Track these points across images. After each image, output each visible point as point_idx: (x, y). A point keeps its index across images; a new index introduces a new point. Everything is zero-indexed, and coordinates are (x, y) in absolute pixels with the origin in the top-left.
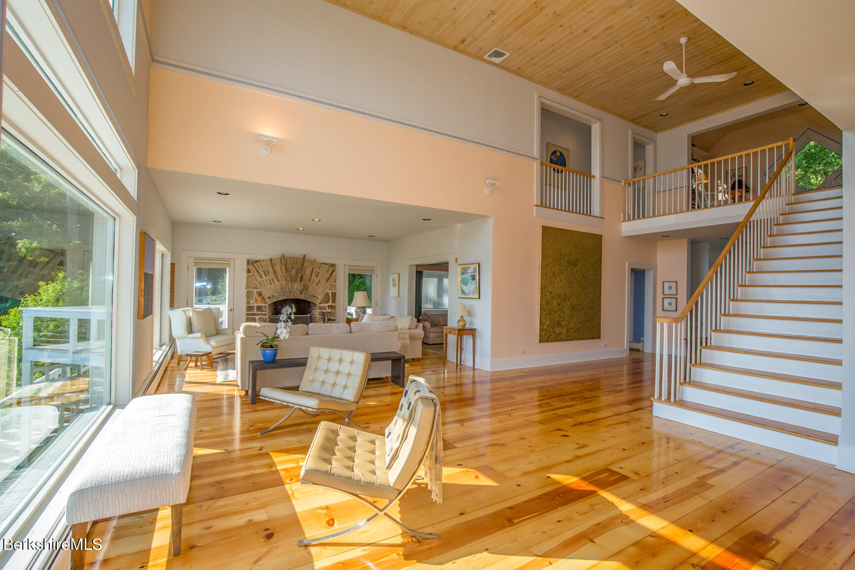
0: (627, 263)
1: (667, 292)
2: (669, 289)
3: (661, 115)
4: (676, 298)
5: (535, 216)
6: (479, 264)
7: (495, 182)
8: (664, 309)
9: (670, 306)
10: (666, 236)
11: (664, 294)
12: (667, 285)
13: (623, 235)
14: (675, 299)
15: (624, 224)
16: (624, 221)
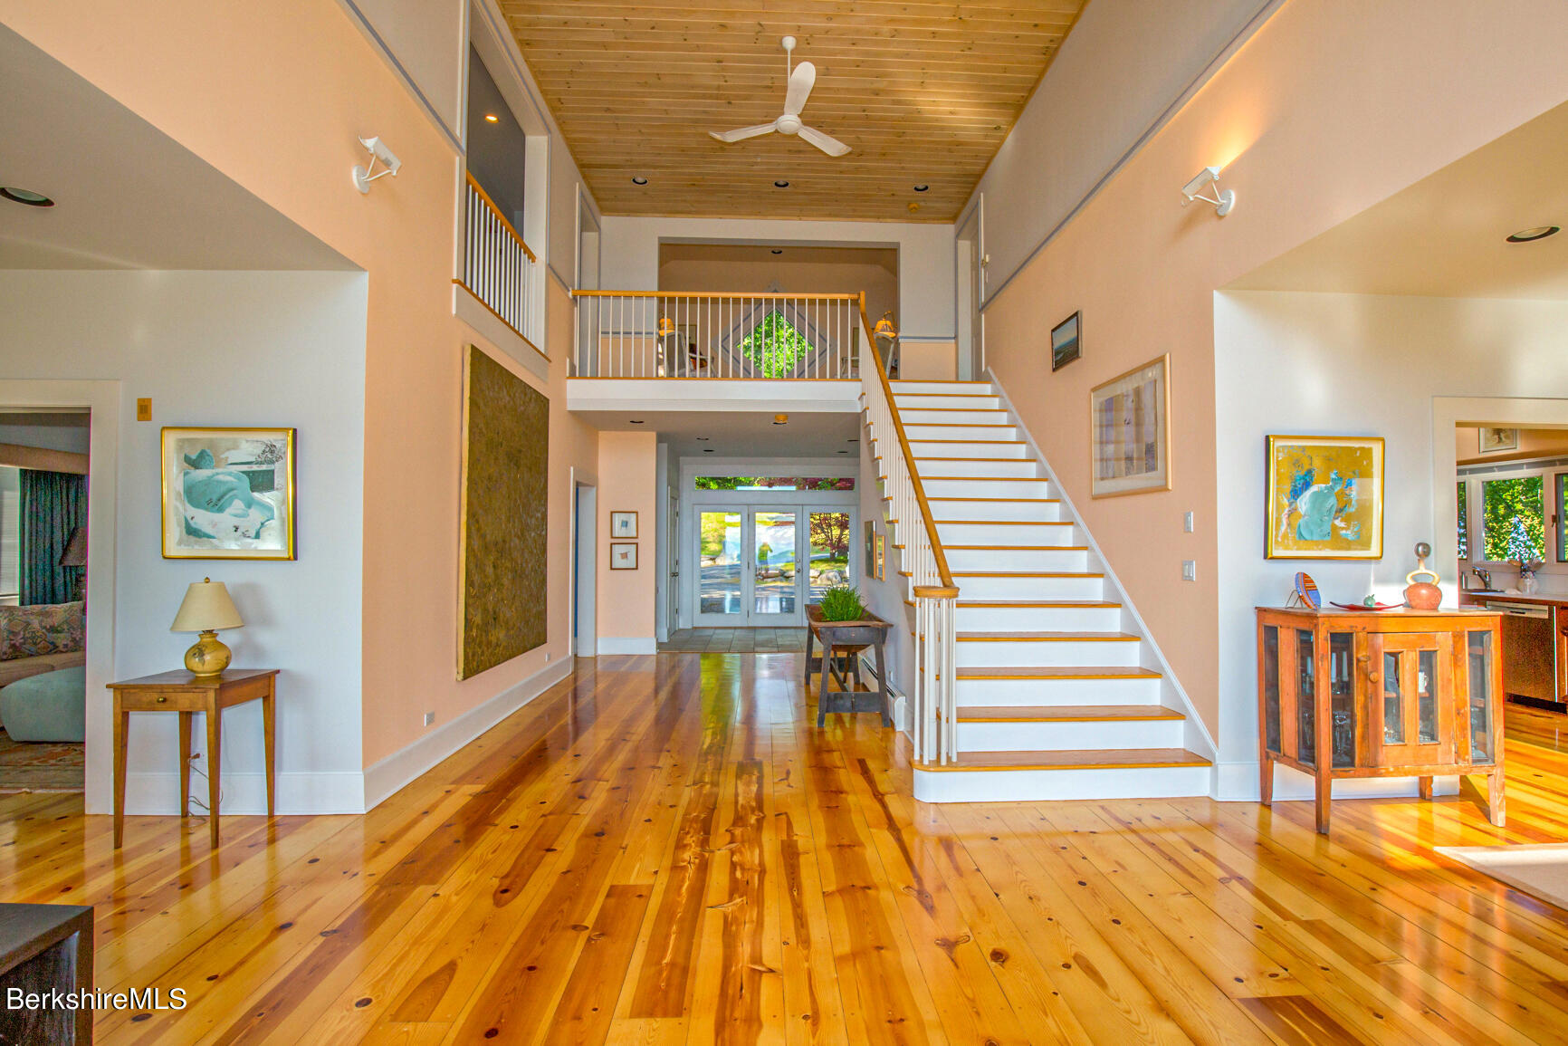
0: (572, 468)
1: (618, 531)
2: (622, 526)
3: (634, 180)
4: (637, 544)
5: (454, 312)
6: (295, 431)
7: (391, 157)
8: (613, 567)
9: (625, 560)
10: (635, 421)
11: (612, 537)
12: (618, 519)
13: (570, 408)
14: (635, 546)
15: (570, 383)
16: (572, 376)
